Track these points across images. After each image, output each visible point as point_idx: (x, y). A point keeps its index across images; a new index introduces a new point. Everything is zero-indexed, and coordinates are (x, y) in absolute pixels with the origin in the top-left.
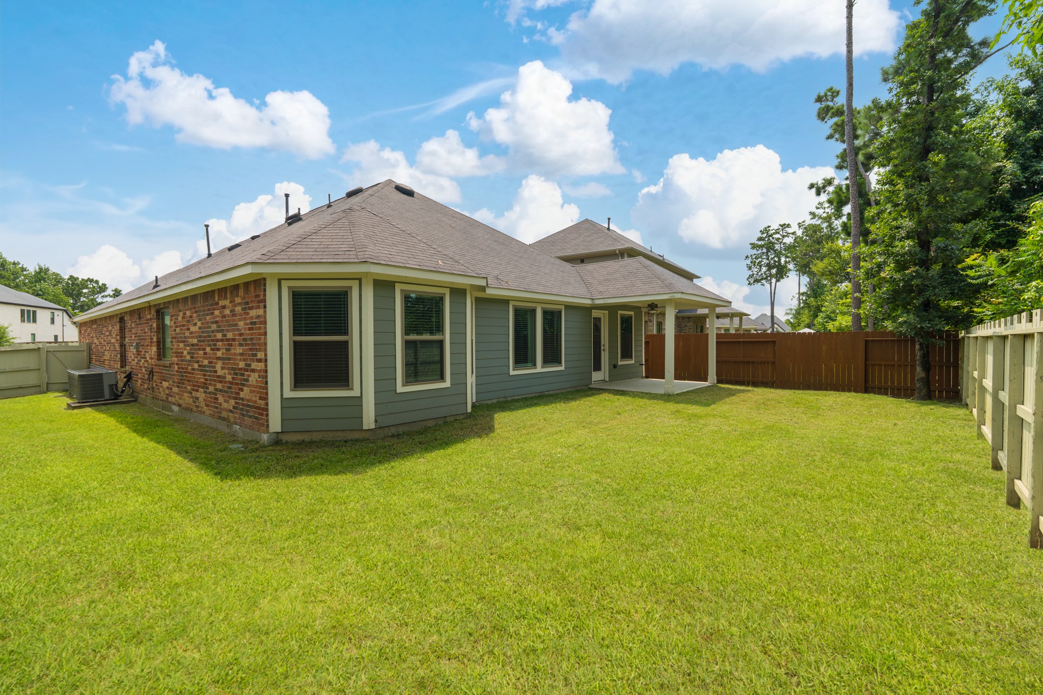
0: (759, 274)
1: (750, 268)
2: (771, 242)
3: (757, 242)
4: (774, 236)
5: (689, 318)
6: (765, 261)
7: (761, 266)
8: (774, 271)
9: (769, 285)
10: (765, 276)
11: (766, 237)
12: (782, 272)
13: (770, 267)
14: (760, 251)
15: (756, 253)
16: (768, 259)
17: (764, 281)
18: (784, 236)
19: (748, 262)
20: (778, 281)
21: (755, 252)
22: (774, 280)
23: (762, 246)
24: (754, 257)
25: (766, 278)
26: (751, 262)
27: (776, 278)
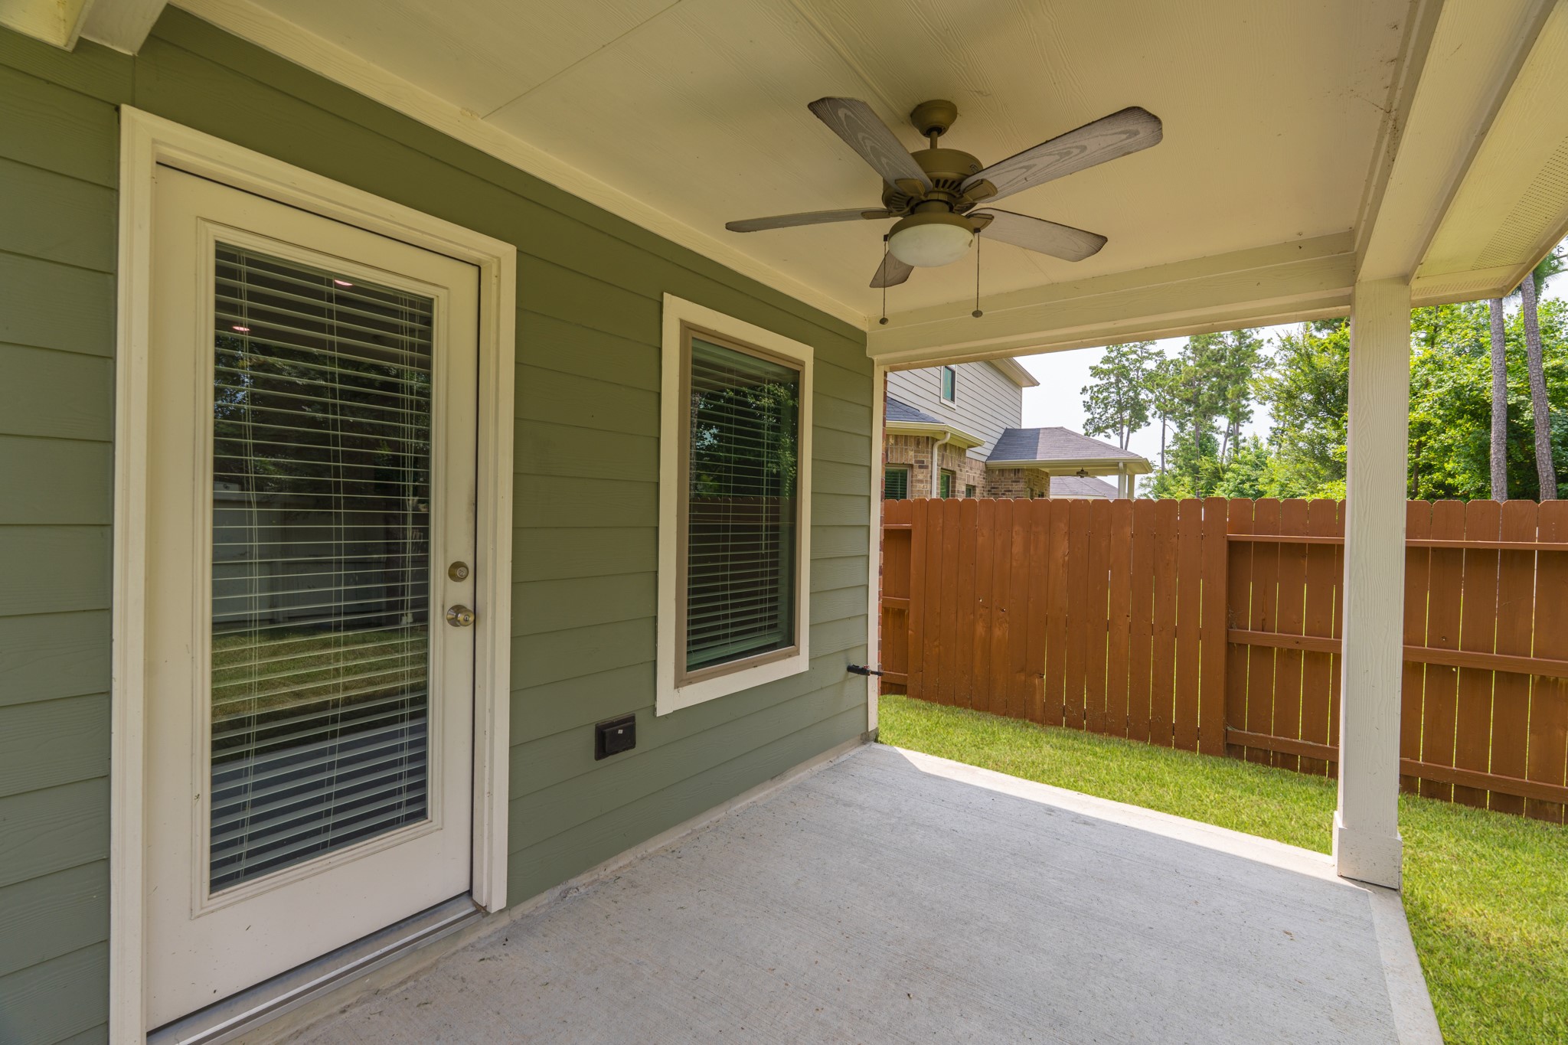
0: (1104, 418)
1: (1088, 408)
2: (1124, 367)
3: (1101, 365)
4: (1130, 357)
5: (1017, 471)
6: (1114, 396)
7: (1106, 405)
8: (1127, 414)
9: (1118, 438)
10: (1112, 422)
11: (1116, 357)
12: (1139, 417)
13: (1121, 408)
14: (1105, 381)
15: (1100, 382)
16: (1118, 393)
17: (1110, 431)
18: (1144, 358)
19: (1087, 397)
20: (1132, 430)
21: (1097, 381)
22: (1125, 429)
23: (1107, 373)
24: (1095, 389)
25: (1114, 426)
26: (1092, 398)
27: (1129, 426)
